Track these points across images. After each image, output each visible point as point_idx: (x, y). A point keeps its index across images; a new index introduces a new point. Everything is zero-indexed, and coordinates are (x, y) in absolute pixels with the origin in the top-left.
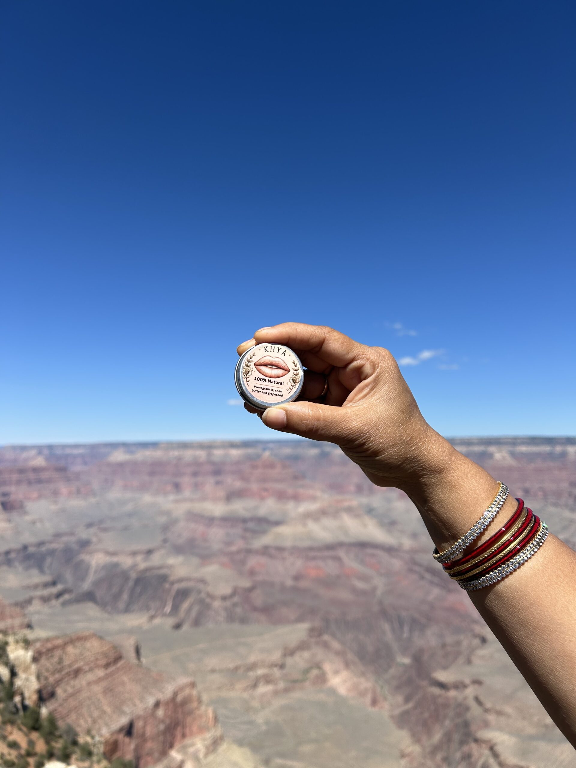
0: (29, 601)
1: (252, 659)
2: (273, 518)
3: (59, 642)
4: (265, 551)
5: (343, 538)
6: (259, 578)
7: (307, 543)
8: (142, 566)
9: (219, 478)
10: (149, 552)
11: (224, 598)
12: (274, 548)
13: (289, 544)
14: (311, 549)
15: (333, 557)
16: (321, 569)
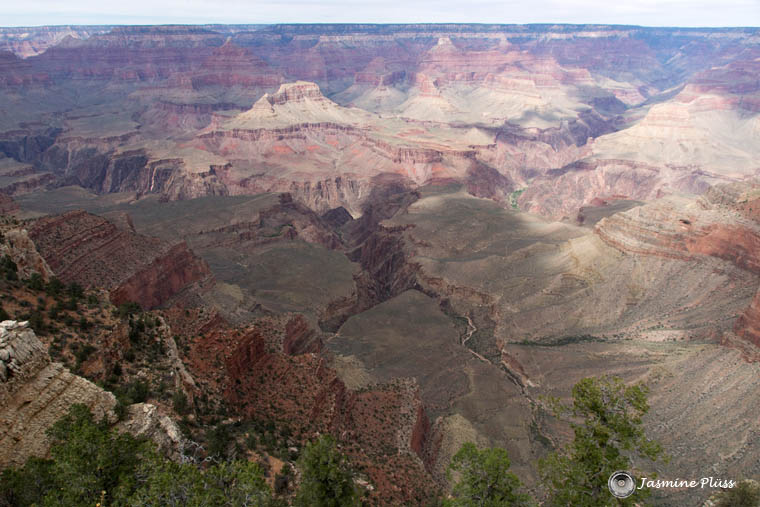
0: (14, 187)
1: (234, 222)
2: (240, 102)
3: (53, 220)
4: (236, 133)
5: (306, 120)
6: (232, 158)
7: (273, 127)
8: (120, 151)
9: (183, 65)
10: (125, 138)
11: (203, 175)
12: (244, 131)
13: (258, 127)
14: (278, 131)
15: (298, 137)
16: (287, 146)
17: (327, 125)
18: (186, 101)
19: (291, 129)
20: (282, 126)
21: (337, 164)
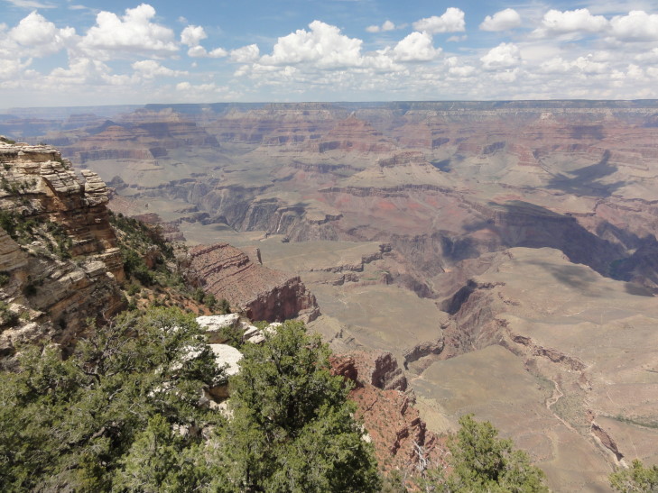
0: (180, 221)
1: (339, 264)
2: (357, 166)
3: (205, 248)
4: (350, 190)
5: (410, 182)
6: (345, 209)
7: (382, 185)
8: (258, 198)
9: (313, 133)
10: (263, 189)
11: (319, 223)
12: (357, 188)
13: (369, 186)
14: (385, 189)
15: (401, 196)
16: (392, 203)
17: (429, 187)
18: (314, 162)
19: (396, 189)
20: (388, 186)
21: (434, 221)
